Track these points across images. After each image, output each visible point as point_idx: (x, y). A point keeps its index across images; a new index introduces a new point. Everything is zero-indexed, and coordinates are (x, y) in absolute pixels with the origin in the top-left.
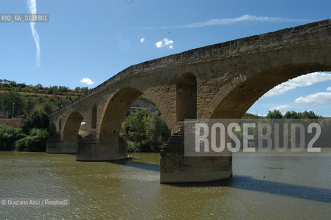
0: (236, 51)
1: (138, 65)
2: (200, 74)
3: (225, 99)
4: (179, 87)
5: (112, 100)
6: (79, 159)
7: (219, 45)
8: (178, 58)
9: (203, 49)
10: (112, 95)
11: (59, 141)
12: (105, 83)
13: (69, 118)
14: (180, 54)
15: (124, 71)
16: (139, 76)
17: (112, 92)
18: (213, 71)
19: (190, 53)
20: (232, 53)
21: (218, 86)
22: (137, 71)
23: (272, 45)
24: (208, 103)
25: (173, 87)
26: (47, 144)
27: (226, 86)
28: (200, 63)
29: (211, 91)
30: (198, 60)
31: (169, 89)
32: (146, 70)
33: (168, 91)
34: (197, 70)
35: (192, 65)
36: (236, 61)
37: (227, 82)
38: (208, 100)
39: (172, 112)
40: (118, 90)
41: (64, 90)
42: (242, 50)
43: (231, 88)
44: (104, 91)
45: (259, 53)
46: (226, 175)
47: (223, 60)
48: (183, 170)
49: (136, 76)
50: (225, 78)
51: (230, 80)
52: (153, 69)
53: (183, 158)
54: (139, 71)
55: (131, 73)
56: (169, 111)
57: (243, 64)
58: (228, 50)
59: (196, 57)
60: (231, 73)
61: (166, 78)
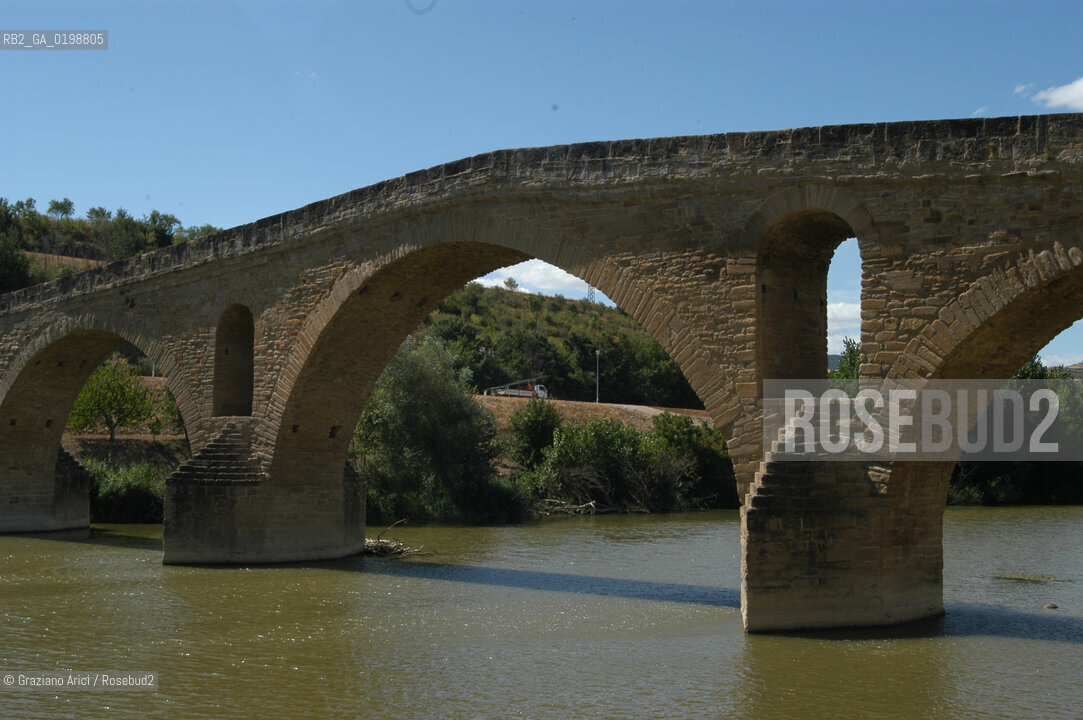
0: (1042, 159)
1: (540, 153)
2: (873, 223)
3: (989, 323)
4: (764, 262)
5: (364, 290)
6: (177, 556)
7: (970, 127)
8: (767, 152)
10: (367, 269)
12: (316, 210)
14: (782, 135)
15: (453, 168)
17: (370, 255)
18: (935, 218)
19: (836, 137)
20: (1028, 163)
21: (957, 276)
22: (535, 180)
24: (912, 333)
25: (742, 264)
27: (994, 276)
28: (880, 182)
29: (925, 292)
30: (868, 170)
31: (717, 267)
32: (588, 178)
33: (713, 277)
34: (862, 206)
35: (837, 184)
36: (1037, 192)
37: (1000, 263)
38: (914, 323)
39: (735, 360)
40: (402, 251)
42: (1067, 156)
43: (1015, 288)
44: (303, 246)
47: (983, 182)
48: (822, 581)
49: (523, 199)
50: (992, 249)
51: (1013, 258)
52: (629, 178)
53: (822, 536)
54: (553, 177)
55: (497, 181)
56: (718, 356)
57: (1067, 204)
58: (1008, 147)
59: (860, 157)
60: (1017, 232)
61: (699, 221)
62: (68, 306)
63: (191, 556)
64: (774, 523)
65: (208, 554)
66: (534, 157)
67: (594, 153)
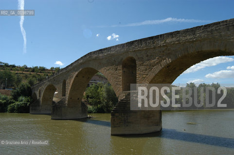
0: (164, 42)
1: (95, 52)
2: (139, 58)
3: (156, 75)
4: (124, 67)
5: (77, 76)
6: (53, 118)
7: (152, 38)
8: (123, 47)
9: (141, 40)
10: (77, 73)
11: (39, 106)
12: (72, 64)
13: (46, 89)
14: (125, 44)
15: (85, 56)
16: (95, 59)
17: (77, 71)
18: (147, 56)
19: (132, 43)
20: (161, 43)
21: (151, 66)
22: (94, 56)
23: (188, 37)
24: (144, 78)
25: (120, 67)
26: (31, 108)
27: (157, 66)
28: (139, 50)
29: (146, 70)
30: (137, 48)
31: (117, 68)
32: (101, 55)
33: (116, 70)
34: (137, 55)
35: (133, 51)
36: (164, 49)
37: (158, 63)
38: (145, 76)
39: (119, 85)
40: (81, 69)
41: (43, 70)
42: (168, 41)
43: (160, 68)
44: (71, 70)
45: (180, 43)
46: (158, 129)
47: (154, 48)
48: (127, 126)
49: (93, 60)
50: (156, 61)
51: (160, 62)
52: (105, 54)
53: (127, 117)
54: (96, 56)
55: (90, 57)
56: (117, 84)
57: (169, 51)
58: (158, 41)
59: (136, 46)
60: (160, 57)
61: (114, 60)
62: (49, 81)
63: (55, 118)
64: (117, 114)
65: (58, 118)
66: (94, 52)
67: (101, 51)
